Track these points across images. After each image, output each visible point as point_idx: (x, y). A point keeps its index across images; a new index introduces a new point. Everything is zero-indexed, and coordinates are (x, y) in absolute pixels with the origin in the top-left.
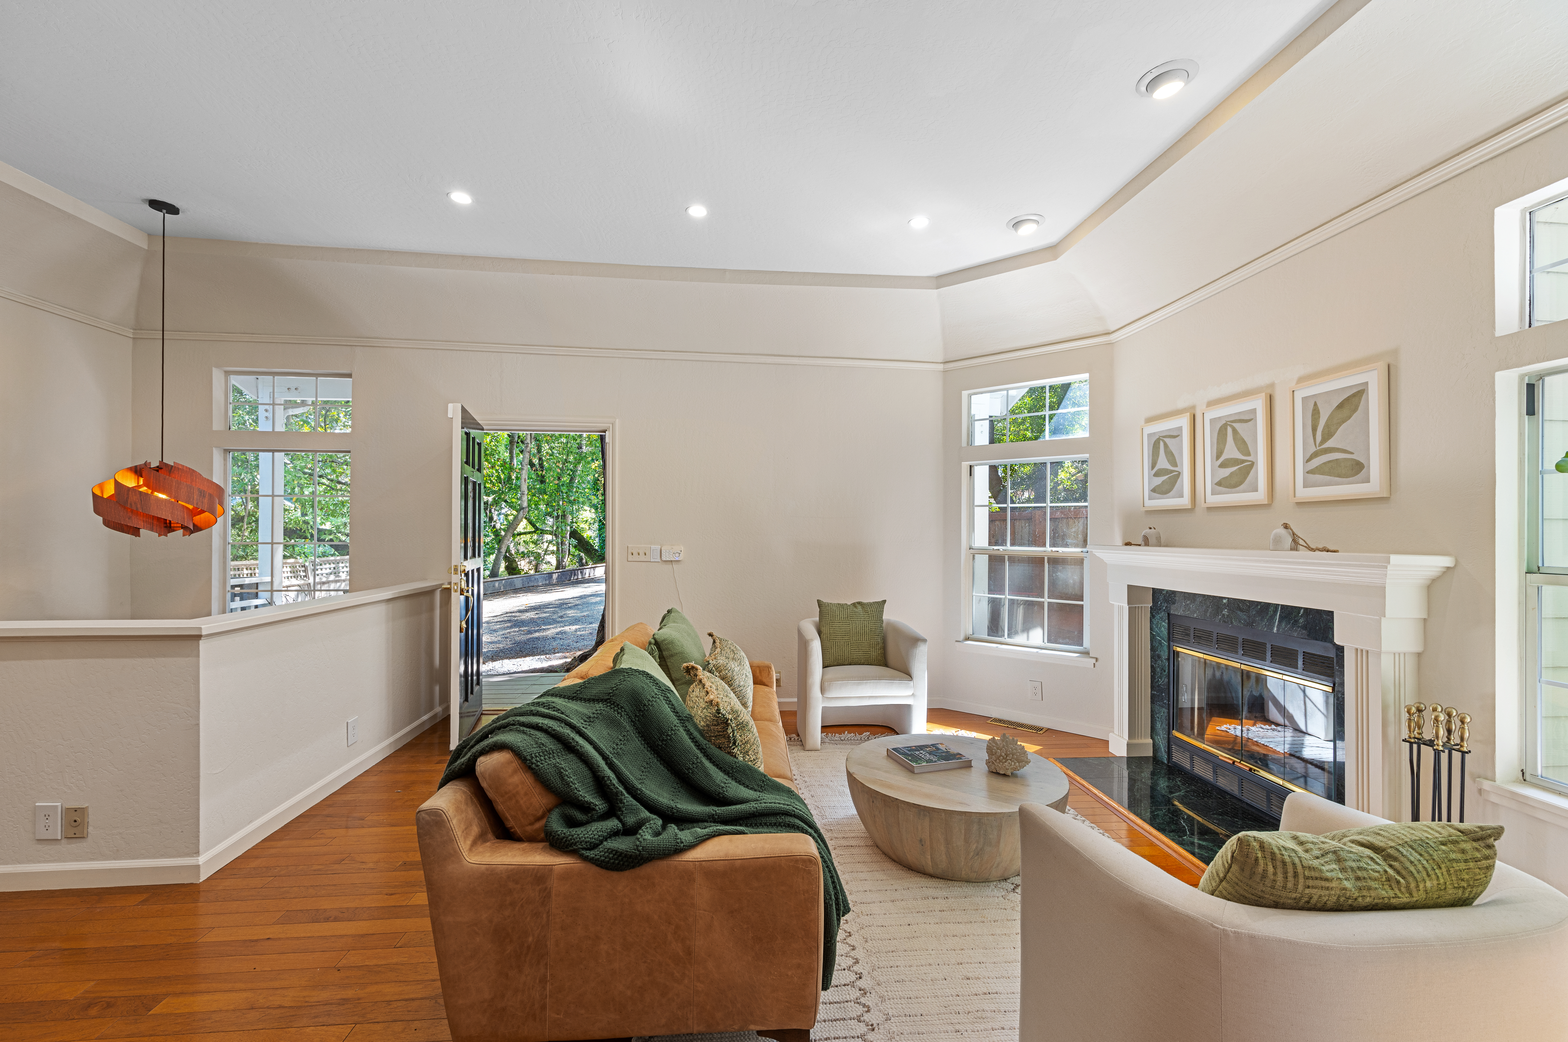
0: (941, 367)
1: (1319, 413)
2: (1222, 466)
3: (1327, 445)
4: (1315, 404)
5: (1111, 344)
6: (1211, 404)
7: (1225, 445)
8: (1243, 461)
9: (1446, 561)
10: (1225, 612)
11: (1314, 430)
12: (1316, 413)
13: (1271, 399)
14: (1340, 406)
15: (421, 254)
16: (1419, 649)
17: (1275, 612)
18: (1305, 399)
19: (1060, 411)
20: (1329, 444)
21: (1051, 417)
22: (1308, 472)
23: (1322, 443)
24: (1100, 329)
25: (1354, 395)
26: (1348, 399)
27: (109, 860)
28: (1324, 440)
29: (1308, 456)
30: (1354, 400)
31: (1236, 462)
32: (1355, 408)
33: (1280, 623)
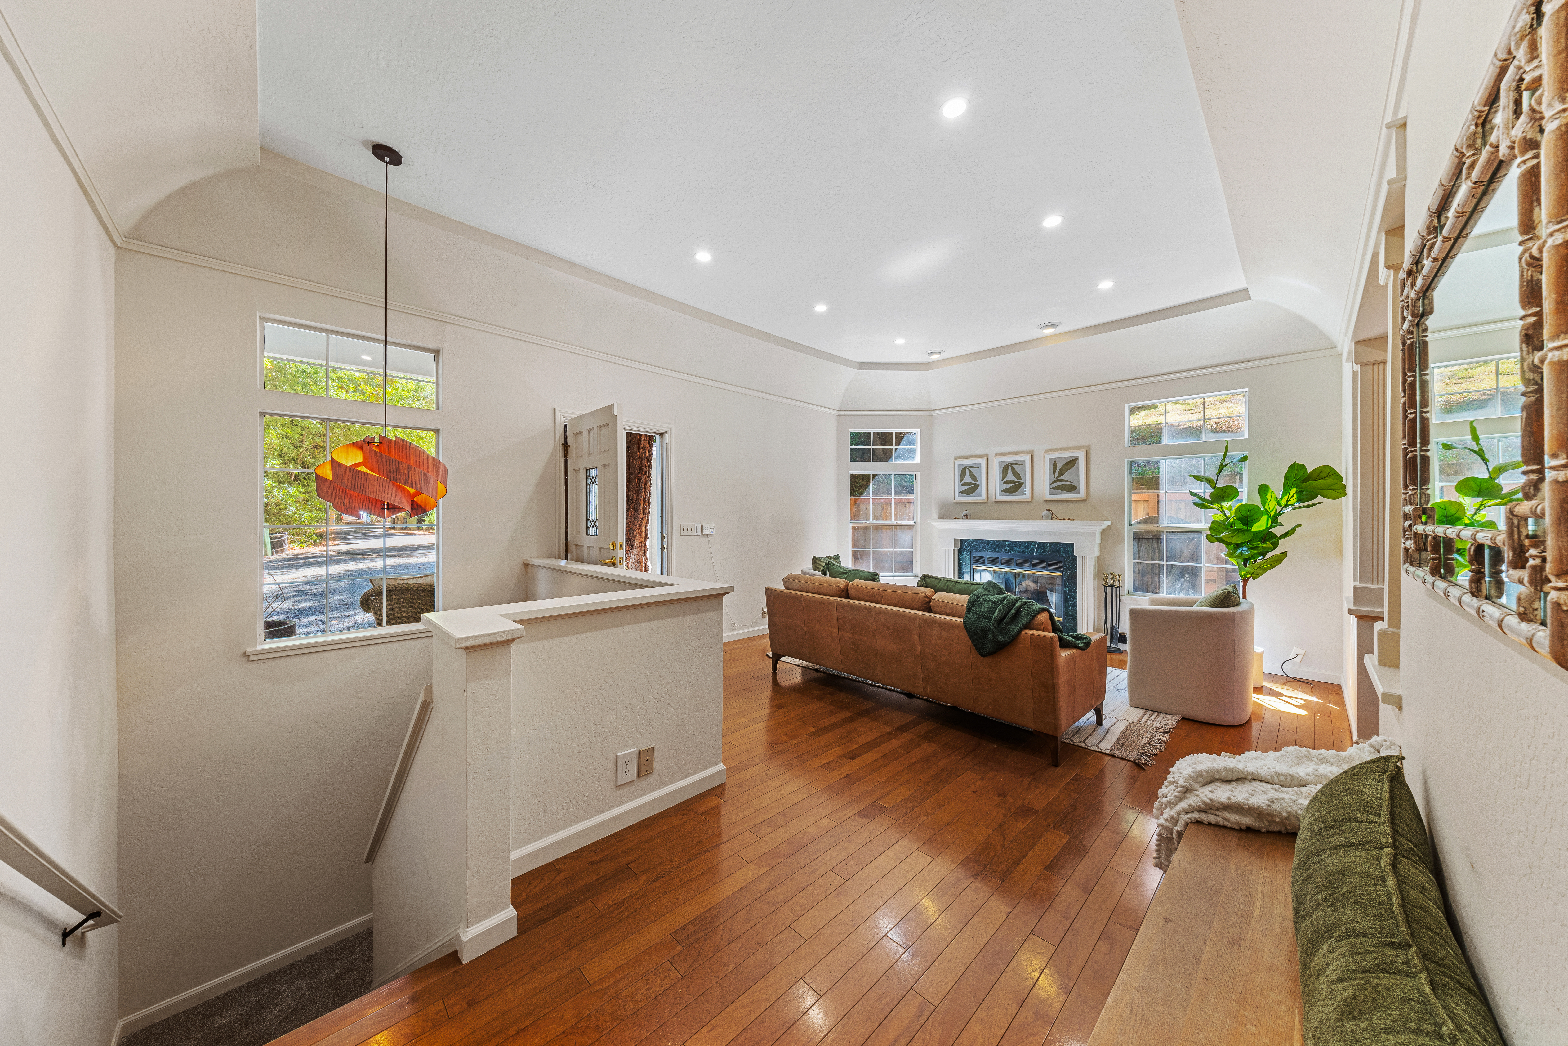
0: (837, 412)
1: (1057, 465)
2: (1005, 483)
4: (1055, 461)
5: (931, 416)
6: (997, 455)
7: (1007, 473)
8: (1018, 482)
9: (1109, 523)
10: (1007, 548)
11: (1054, 472)
12: (1055, 465)
13: (1032, 457)
14: (1067, 464)
15: (575, 264)
16: (1098, 555)
17: (1035, 546)
18: (1050, 459)
19: (900, 447)
20: (1061, 478)
21: (896, 449)
22: (1052, 489)
23: (1058, 477)
24: (927, 407)
25: (1073, 460)
26: (1069, 461)
27: (668, 785)
28: (1059, 476)
29: (1052, 483)
30: (1072, 463)
31: (1012, 482)
32: (1074, 466)
33: (1037, 550)
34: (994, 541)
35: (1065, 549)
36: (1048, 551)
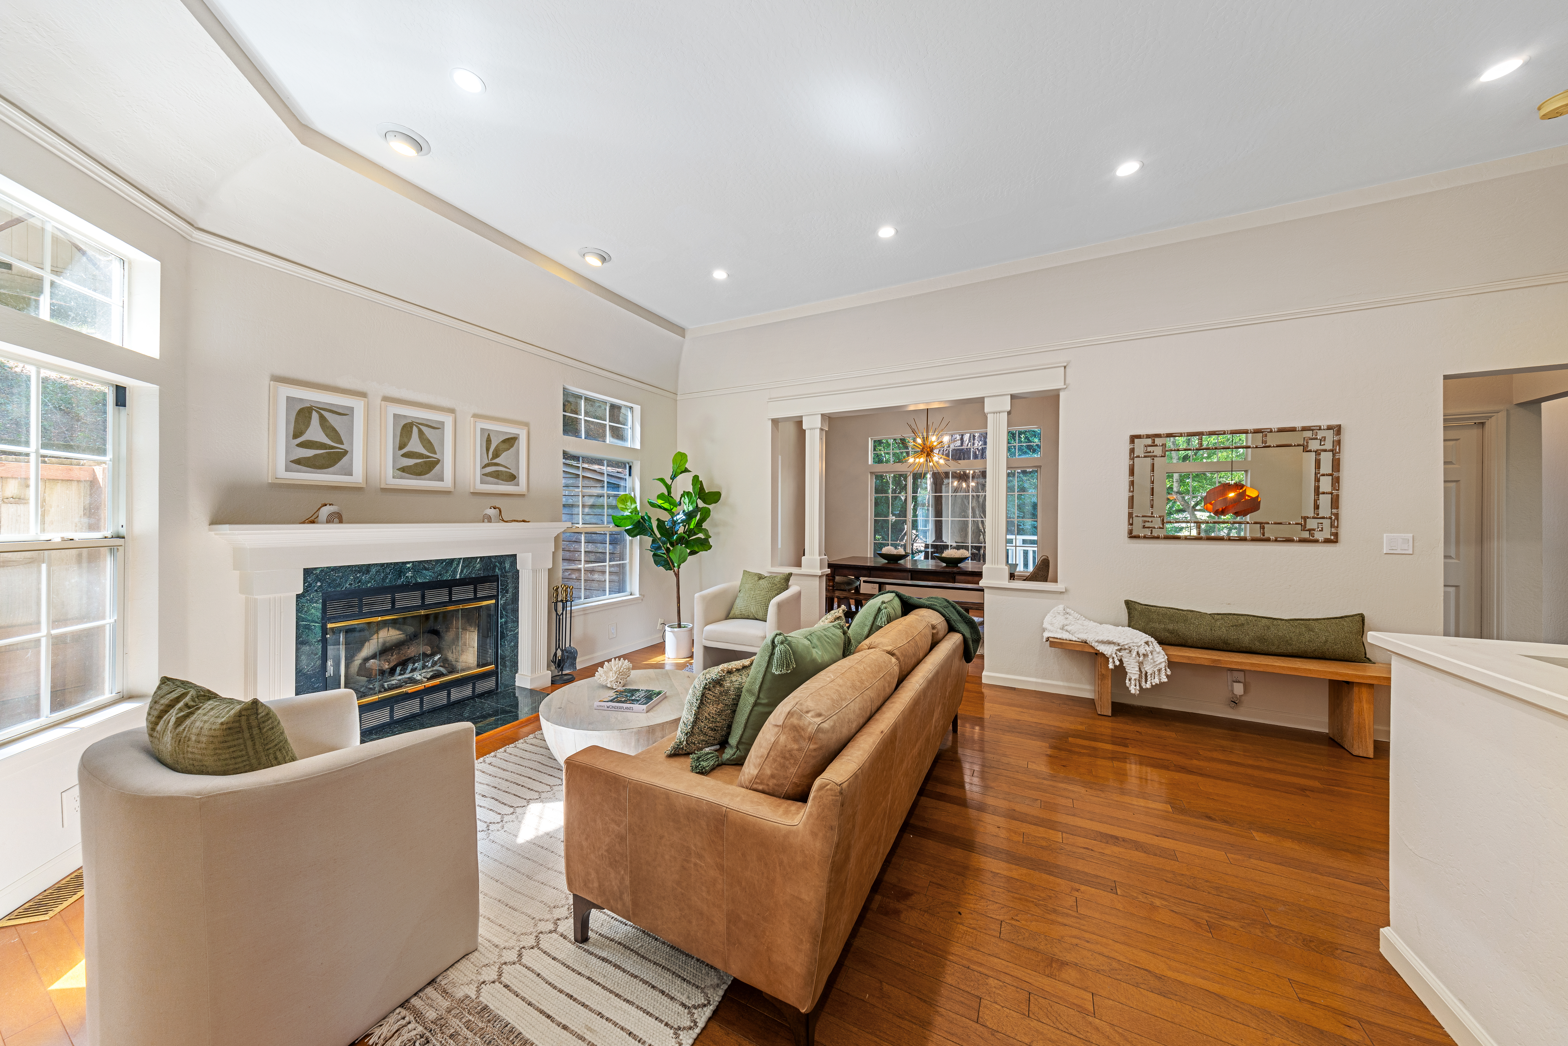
1: (491, 441)
2: (405, 455)
3: (495, 461)
4: (489, 435)
5: (188, 241)
6: (389, 399)
7: (409, 439)
8: (429, 457)
10: (409, 574)
11: (488, 450)
12: (489, 441)
13: (454, 419)
14: (504, 441)
17: (458, 565)
18: (482, 430)
20: (496, 461)
22: (483, 475)
23: (491, 460)
25: (512, 438)
26: (508, 439)
28: (493, 458)
29: (483, 465)
30: (510, 442)
31: (420, 456)
32: (512, 446)
33: (462, 571)
34: (382, 565)
35: (501, 564)
36: (478, 570)
